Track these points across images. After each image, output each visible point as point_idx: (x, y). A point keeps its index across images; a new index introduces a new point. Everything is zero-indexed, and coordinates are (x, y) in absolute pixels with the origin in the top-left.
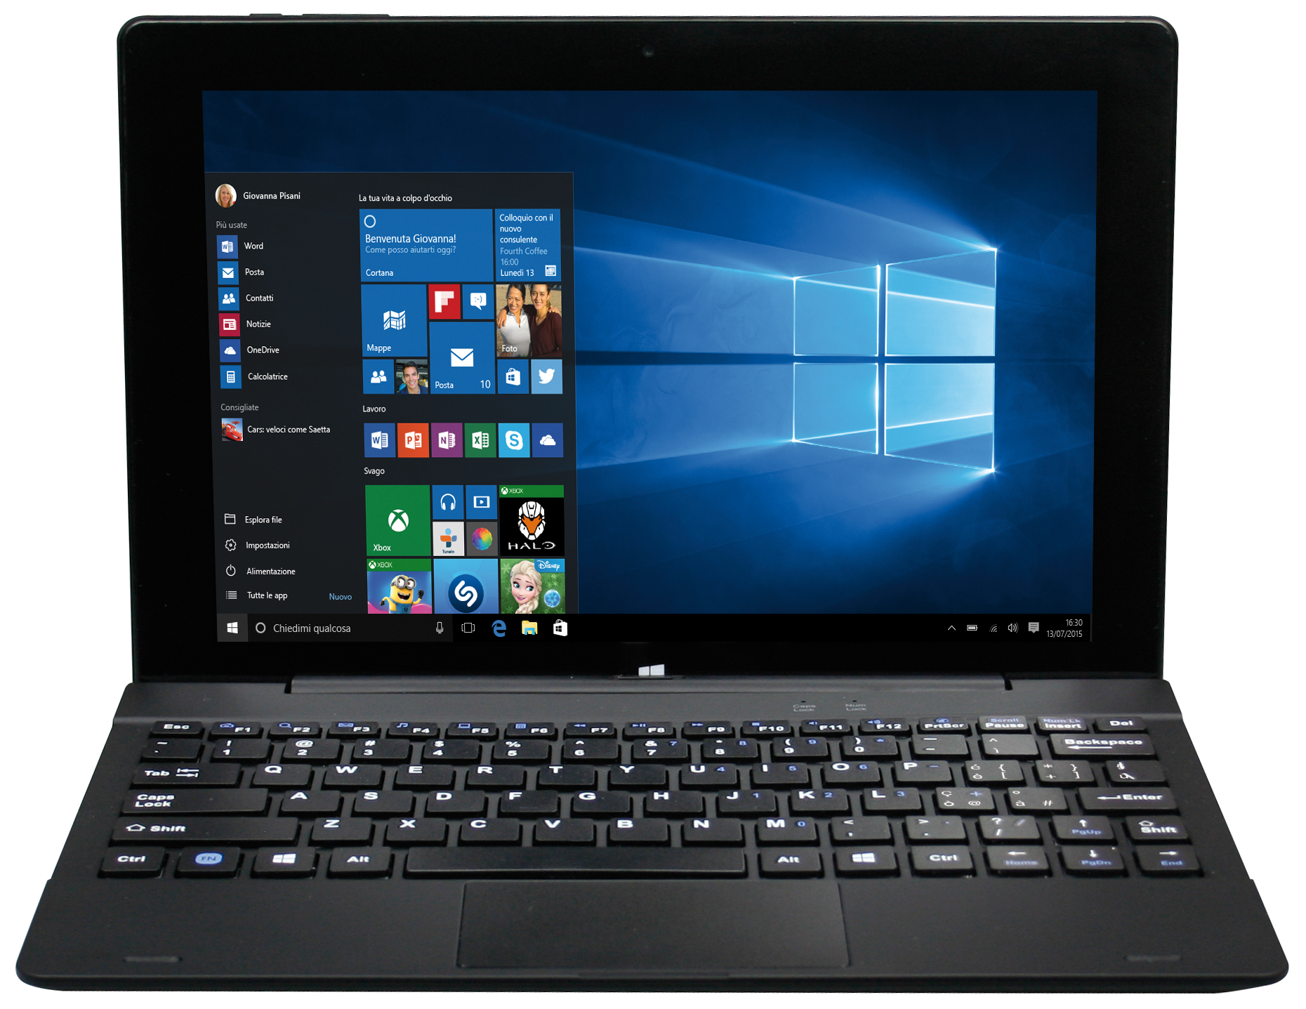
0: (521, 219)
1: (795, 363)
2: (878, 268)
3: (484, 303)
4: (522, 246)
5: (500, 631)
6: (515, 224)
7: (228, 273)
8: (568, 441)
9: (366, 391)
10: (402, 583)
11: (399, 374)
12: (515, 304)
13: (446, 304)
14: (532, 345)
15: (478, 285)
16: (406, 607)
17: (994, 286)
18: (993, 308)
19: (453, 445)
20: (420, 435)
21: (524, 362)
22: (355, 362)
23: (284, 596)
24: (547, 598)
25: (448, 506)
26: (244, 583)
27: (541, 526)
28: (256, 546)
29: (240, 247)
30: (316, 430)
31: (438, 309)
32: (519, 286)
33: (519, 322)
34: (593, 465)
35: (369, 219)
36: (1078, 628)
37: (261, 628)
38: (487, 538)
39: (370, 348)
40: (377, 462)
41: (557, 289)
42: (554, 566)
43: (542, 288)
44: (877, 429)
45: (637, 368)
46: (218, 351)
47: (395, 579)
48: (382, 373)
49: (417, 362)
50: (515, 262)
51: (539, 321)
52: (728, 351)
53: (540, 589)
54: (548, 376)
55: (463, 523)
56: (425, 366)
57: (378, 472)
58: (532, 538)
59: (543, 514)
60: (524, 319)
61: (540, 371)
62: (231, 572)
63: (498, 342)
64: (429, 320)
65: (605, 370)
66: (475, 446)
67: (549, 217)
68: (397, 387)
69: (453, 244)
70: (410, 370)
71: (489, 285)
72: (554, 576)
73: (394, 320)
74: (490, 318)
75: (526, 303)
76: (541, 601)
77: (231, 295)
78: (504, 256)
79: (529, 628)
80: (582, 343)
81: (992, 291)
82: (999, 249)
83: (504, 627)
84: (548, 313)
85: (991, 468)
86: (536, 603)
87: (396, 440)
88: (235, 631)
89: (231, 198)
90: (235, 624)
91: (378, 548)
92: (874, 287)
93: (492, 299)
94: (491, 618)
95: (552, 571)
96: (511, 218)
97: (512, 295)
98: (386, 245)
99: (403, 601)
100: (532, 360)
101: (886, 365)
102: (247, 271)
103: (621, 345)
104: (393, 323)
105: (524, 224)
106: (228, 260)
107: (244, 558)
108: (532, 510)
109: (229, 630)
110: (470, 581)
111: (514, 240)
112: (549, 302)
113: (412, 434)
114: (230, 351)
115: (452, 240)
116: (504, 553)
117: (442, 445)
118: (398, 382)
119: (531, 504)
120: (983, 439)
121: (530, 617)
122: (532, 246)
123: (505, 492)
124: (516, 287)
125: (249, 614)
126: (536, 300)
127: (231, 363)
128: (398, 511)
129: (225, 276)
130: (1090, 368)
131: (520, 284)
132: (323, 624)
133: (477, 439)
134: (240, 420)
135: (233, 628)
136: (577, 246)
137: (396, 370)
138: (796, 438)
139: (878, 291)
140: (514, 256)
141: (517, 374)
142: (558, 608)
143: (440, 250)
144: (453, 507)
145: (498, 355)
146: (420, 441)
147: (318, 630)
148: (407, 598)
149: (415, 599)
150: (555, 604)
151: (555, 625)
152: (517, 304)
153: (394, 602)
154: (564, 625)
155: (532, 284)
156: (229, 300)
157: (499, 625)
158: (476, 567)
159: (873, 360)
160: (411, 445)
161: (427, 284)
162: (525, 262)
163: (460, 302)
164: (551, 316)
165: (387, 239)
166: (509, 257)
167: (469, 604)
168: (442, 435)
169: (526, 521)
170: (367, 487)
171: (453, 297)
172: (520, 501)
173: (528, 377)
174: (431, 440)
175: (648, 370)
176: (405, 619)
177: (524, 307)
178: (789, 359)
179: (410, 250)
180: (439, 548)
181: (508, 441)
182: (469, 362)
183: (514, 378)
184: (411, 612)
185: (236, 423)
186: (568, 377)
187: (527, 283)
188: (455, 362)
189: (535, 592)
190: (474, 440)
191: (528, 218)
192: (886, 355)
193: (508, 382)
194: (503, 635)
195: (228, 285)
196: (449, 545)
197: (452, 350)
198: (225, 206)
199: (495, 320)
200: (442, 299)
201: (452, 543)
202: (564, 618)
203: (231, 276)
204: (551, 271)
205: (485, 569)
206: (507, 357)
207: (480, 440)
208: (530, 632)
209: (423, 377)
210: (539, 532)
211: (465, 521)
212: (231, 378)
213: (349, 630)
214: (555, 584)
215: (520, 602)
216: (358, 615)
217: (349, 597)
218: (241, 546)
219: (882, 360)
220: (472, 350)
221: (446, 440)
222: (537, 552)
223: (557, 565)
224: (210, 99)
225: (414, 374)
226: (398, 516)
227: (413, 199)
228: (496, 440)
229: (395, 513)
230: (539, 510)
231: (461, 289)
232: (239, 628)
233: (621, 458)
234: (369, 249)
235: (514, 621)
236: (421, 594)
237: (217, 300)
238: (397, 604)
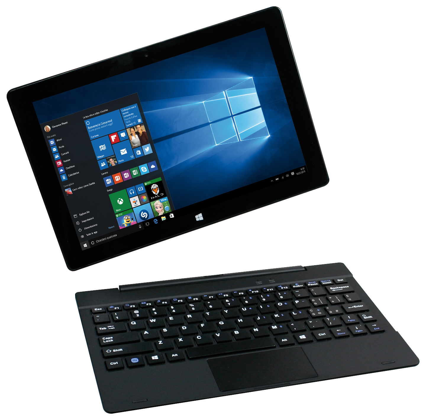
0: (127, 109)
1: (210, 124)
2: (224, 92)
3: (125, 135)
4: (130, 116)
5: (156, 222)
6: (127, 111)
7: (55, 150)
8: (158, 165)
9: (101, 169)
10: (126, 218)
11: (108, 162)
12: (133, 133)
13: (115, 139)
14: (141, 142)
15: (122, 131)
16: (129, 224)
17: (254, 87)
18: (256, 93)
19: (128, 176)
20: (119, 176)
21: (140, 147)
22: (95, 162)
23: (97, 232)
24: (166, 209)
25: (132, 193)
26: (85, 232)
27: (158, 190)
28: (85, 221)
29: (55, 141)
30: (91, 184)
31: (113, 141)
32: (133, 127)
33: (136, 137)
34: (166, 169)
35: (87, 123)
36: (304, 170)
37: (93, 243)
38: (145, 198)
39: (99, 157)
40: (110, 187)
41: (143, 125)
42: (165, 200)
43: (139, 126)
44: (237, 135)
45: (171, 139)
46: (58, 172)
47: (124, 217)
48: (104, 163)
49: (112, 157)
50: (129, 121)
51: (141, 135)
52: (192, 127)
53: (163, 207)
54: (147, 149)
55: (137, 196)
56: (114, 157)
57: (111, 190)
58: (157, 194)
59: (158, 187)
60: (137, 136)
61: (145, 149)
62: (80, 230)
63: (132, 144)
64: (112, 145)
65: (162, 143)
66: (134, 174)
67: (134, 107)
68: (109, 165)
69: (112, 122)
70: (111, 160)
71: (125, 130)
72: (166, 202)
73: (103, 147)
74: (128, 139)
75: (136, 132)
76: (164, 210)
77: (57, 155)
78: (126, 121)
79: (163, 218)
80: (153, 137)
81: (254, 89)
82: (253, 77)
83: (157, 221)
84: (142, 132)
85: (268, 135)
86: (163, 211)
87: (113, 180)
88: (86, 246)
89: (49, 129)
90: (86, 244)
91: (117, 210)
92: (224, 97)
93: (127, 133)
94: (153, 219)
95: (165, 201)
96: (125, 110)
97: (131, 131)
98: (94, 128)
99: (128, 223)
100: (142, 146)
101: (234, 117)
102: (60, 147)
103: (164, 135)
104: (103, 148)
105: (129, 111)
106: (53, 146)
107: (83, 226)
108: (154, 186)
109: (85, 246)
110: (144, 211)
111: (127, 116)
112: (142, 129)
113: (117, 177)
114: (62, 170)
115: (111, 121)
116: (151, 201)
117: (126, 177)
118: (109, 164)
119: (154, 185)
120: (265, 128)
121: (163, 216)
122: (133, 116)
123: (146, 184)
124: (132, 128)
125: (88, 240)
126: (138, 130)
127: (63, 174)
128: (119, 199)
129: (54, 151)
130: (285, 100)
131: (132, 127)
132: (109, 236)
133: (134, 172)
134: (70, 188)
135: (85, 245)
136: (144, 112)
137: (107, 161)
138: (217, 144)
139: (226, 98)
140: (129, 120)
141: (139, 151)
142: (169, 210)
143: (109, 125)
144: (133, 193)
145: (133, 148)
146: (119, 178)
147: (108, 238)
148: (129, 221)
149: (131, 221)
150: (168, 210)
151: (170, 215)
152: (134, 133)
153: (126, 224)
154: (172, 215)
155: (136, 126)
156: (57, 157)
157: (155, 220)
158: (144, 207)
159: (230, 117)
160: (117, 180)
161: (108, 135)
162: (132, 121)
163: (118, 137)
164: (143, 133)
165: (94, 126)
166: (127, 120)
167: (146, 218)
168: (125, 174)
169: (154, 190)
170: (109, 195)
171: (116, 136)
172: (151, 185)
173: (142, 151)
174: (122, 177)
175: (173, 138)
176: (130, 227)
177: (136, 133)
178: (208, 124)
179: (101, 127)
180: (133, 205)
181: (143, 170)
182: (126, 152)
183: (139, 153)
184: (131, 225)
185: (69, 189)
186: (153, 148)
187: (134, 126)
188: (122, 154)
189: (162, 208)
190: (134, 173)
191: (130, 108)
192: (233, 114)
193: (138, 154)
194: (157, 223)
195: (56, 153)
196: (136, 203)
197: (120, 150)
198: (48, 132)
199: (129, 139)
200: (113, 138)
201: (136, 202)
202: (172, 213)
203: (56, 150)
204: (140, 121)
205: (147, 207)
206: (135, 148)
207: (135, 172)
208: (164, 220)
209: (115, 160)
210: (158, 192)
211: (138, 195)
212: (64, 178)
213: (116, 235)
214: (167, 204)
215: (159, 212)
216: (117, 230)
217: (113, 227)
218: (81, 222)
219: (232, 116)
220: (125, 149)
221: (126, 175)
222: (159, 197)
223: (165, 199)
224: (35, 104)
225: (112, 160)
226: (120, 200)
227: (97, 113)
228: (139, 171)
229: (119, 200)
230: (156, 186)
231: (117, 133)
232: (87, 245)
233: (173, 165)
234: (90, 131)
235: (159, 218)
236: (132, 219)
237: (54, 158)
238: (127, 224)
